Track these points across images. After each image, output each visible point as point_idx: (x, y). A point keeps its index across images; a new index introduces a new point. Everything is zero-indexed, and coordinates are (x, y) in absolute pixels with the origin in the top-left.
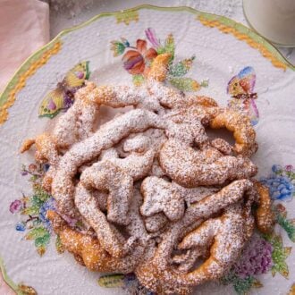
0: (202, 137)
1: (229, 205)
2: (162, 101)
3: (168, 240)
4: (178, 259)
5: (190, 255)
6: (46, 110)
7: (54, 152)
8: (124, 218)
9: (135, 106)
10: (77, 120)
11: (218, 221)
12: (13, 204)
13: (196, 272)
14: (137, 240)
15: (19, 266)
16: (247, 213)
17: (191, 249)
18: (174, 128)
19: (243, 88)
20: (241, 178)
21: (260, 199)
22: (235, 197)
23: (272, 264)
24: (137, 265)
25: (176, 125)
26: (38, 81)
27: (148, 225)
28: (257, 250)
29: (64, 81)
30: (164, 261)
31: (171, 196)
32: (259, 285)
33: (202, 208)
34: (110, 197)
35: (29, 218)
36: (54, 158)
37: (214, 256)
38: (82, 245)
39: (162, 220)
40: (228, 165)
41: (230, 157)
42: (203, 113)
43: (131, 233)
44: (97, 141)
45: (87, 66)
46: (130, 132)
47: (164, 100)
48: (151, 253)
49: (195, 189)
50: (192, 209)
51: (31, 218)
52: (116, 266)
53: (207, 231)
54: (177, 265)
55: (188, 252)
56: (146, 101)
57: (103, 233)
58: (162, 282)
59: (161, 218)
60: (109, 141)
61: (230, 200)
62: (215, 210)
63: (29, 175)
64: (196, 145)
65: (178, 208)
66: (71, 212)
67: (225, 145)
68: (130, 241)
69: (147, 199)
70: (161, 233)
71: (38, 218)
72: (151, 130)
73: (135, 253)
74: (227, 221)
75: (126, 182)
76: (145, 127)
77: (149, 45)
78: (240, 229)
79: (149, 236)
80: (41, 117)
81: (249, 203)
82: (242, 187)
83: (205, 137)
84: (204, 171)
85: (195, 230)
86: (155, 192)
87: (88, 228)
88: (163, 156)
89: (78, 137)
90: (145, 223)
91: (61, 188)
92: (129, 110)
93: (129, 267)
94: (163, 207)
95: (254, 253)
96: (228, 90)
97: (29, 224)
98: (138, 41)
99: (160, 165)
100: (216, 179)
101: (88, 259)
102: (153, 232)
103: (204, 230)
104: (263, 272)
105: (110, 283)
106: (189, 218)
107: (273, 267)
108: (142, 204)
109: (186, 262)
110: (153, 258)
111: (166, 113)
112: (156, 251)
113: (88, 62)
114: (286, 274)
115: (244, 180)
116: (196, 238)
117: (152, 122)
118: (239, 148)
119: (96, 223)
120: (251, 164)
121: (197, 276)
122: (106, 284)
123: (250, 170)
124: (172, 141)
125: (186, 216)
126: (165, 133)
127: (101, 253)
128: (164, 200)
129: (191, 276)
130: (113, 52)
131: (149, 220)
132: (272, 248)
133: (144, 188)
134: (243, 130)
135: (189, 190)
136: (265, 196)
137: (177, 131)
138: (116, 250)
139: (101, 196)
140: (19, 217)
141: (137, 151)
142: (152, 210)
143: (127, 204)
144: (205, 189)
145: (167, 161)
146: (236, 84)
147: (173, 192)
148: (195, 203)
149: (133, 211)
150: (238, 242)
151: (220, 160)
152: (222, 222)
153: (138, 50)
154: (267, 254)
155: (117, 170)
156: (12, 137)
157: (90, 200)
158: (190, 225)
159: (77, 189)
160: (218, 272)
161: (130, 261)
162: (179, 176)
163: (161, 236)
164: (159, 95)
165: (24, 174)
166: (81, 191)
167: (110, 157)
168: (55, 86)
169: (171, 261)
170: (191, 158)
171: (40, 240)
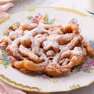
6: (5, 33)
32: (93, 69)
71: (4, 59)
79: (48, 58)
80: (4, 35)
98: (36, 16)
118: (74, 31)
131: (47, 52)
133: (44, 43)
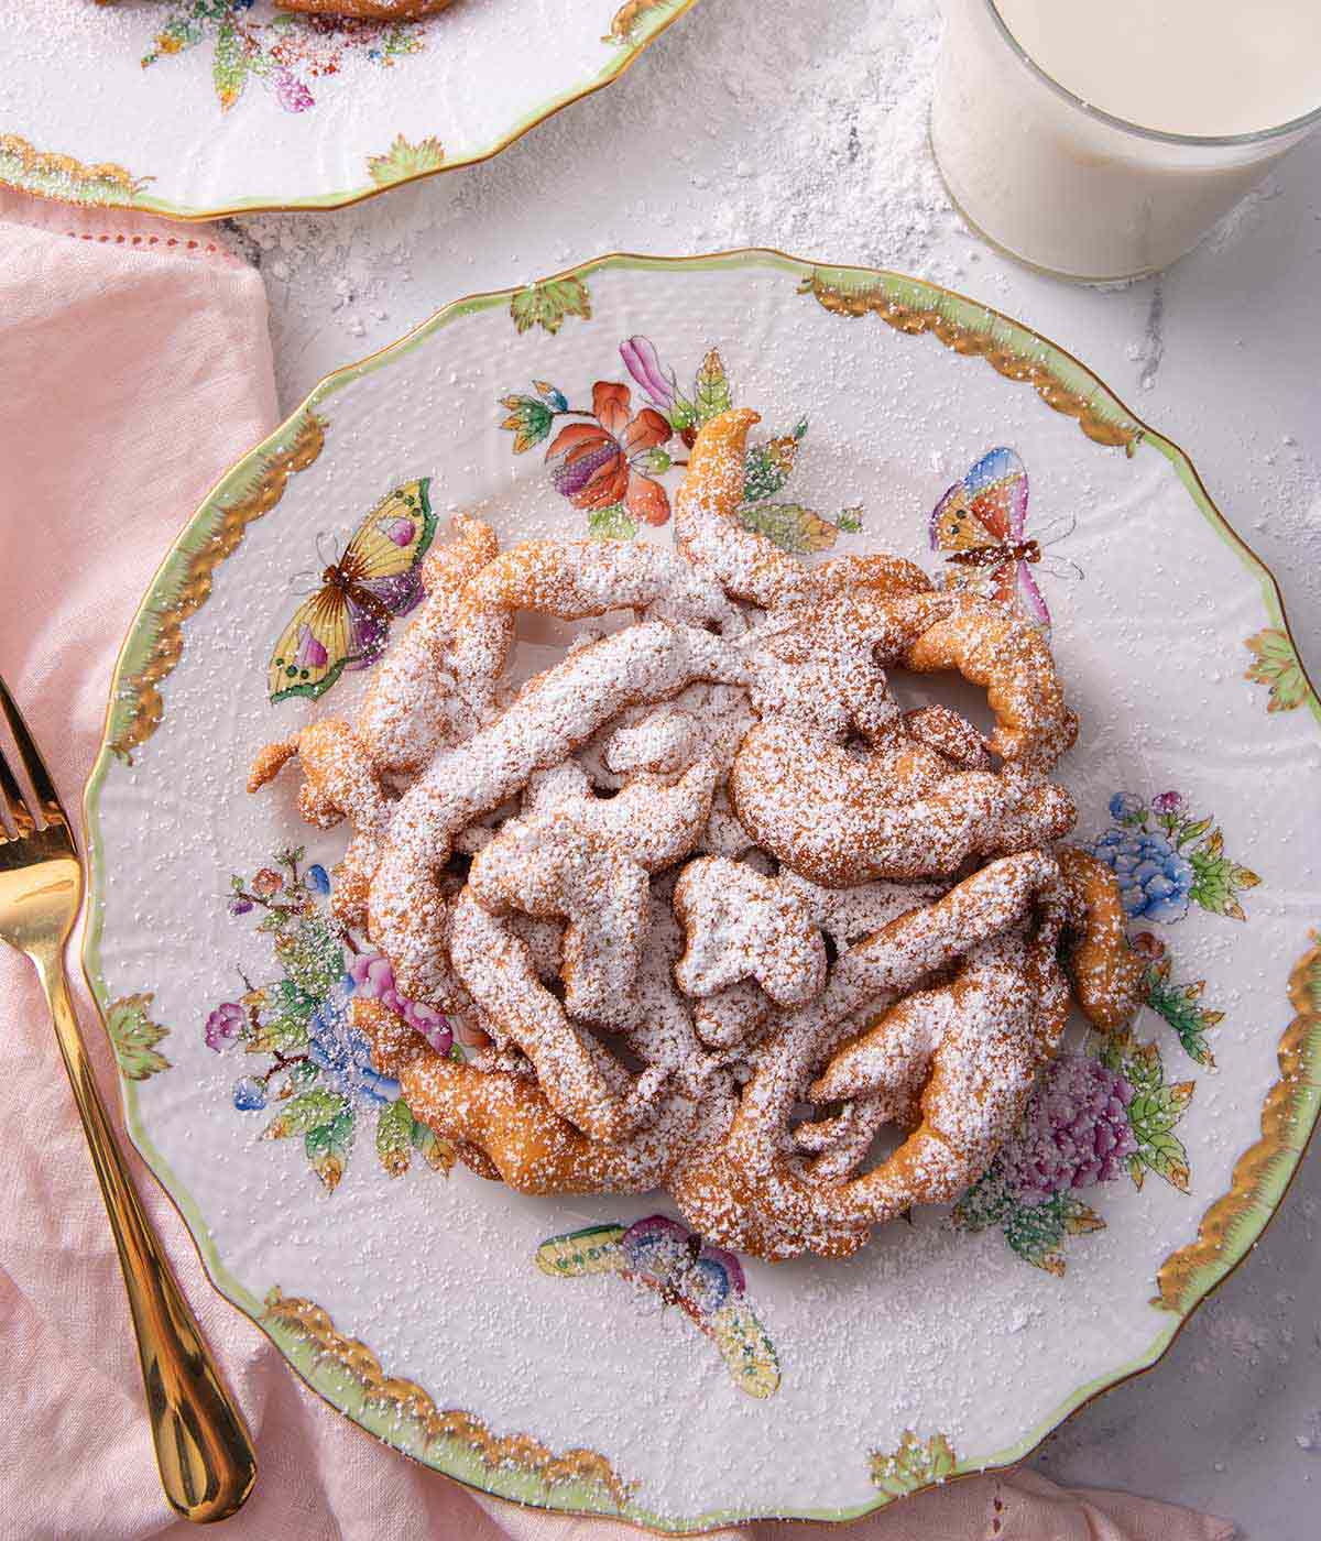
0: (877, 712)
1: (978, 943)
2: (733, 583)
3: (776, 1071)
4: (812, 1138)
5: (853, 1122)
6: (292, 671)
7: (370, 789)
8: (624, 1004)
9: (641, 611)
10: (440, 667)
11: (943, 1000)
12: (213, 1018)
13: (875, 1177)
14: (671, 1078)
15: (258, 1234)
16: (1044, 968)
17: (853, 1099)
18: (778, 682)
19: (988, 525)
20: (1020, 850)
21: (1087, 914)
22: (997, 918)
23: (1129, 1144)
24: (673, 1164)
25: (785, 669)
26: (254, 572)
27: (703, 1025)
28: (1077, 1101)
29: (347, 561)
30: (767, 1145)
31: (781, 925)
32: (1091, 1222)
33: (889, 958)
34: (573, 940)
35: (274, 1063)
36: (371, 812)
37: (934, 1121)
38: (483, 1109)
39: (752, 1006)
40: (971, 807)
41: (977, 777)
42: (877, 621)
43: (649, 1054)
44: (515, 742)
45: (424, 498)
46: (628, 706)
47: (739, 582)
48: (718, 1120)
49: (861, 892)
50: (854, 961)
51: (282, 1061)
52: (603, 1173)
53: (905, 1037)
54: (812, 1157)
55: (847, 1112)
56: (679, 591)
57: (556, 1061)
58: (762, 1216)
59: (749, 1000)
60: (557, 742)
61: (980, 928)
62: (934, 959)
63: (257, 909)
64: (856, 738)
65: (805, 964)
66: (440, 993)
67: (962, 733)
68: (648, 1084)
69: (699, 937)
70: (751, 1048)
71: (305, 1059)
72: (701, 690)
73: (666, 1123)
74: (975, 999)
75: (627, 886)
76: (678, 683)
77: (638, 399)
78: (1022, 1027)
79: (710, 1063)
80: (279, 696)
81: (1048, 932)
82: (1018, 882)
83: (888, 711)
84: (888, 831)
85: (864, 1032)
86: (723, 912)
87: (501, 1043)
88: (746, 781)
89: (449, 733)
90: (694, 1019)
91: (404, 914)
92: (620, 628)
93: (650, 1172)
94: (752, 963)
95: (1069, 1113)
96: (933, 536)
97: (276, 1084)
98: (599, 386)
99: (734, 813)
100: (931, 859)
101: (510, 1155)
102: (724, 1048)
103: (895, 1035)
104: (1101, 1176)
105: (578, 1259)
106: (845, 993)
107: (1138, 1157)
108: (681, 956)
109: (841, 1144)
110: (726, 1137)
111: (750, 626)
112: (737, 1110)
113: (424, 483)
114: (1180, 1176)
115: (1028, 856)
116: (871, 1062)
117: (700, 667)
118: (1008, 743)
119: (530, 1029)
120: (1051, 798)
121: (881, 1191)
122: (562, 1264)
123: (1048, 819)
124: (773, 730)
125: (835, 987)
126: (748, 697)
127: (551, 1133)
128: (756, 941)
129: (860, 1191)
130: (511, 436)
131: (708, 1007)
132: (1129, 1089)
133: (687, 901)
134: (1020, 682)
135: (840, 896)
136: (1103, 901)
137: (791, 692)
138: (601, 1117)
139: (541, 934)
140: (239, 1063)
141: (654, 768)
142: (716, 976)
143: (630, 962)
144: (897, 890)
145: (759, 798)
146: (961, 514)
147: (784, 910)
148: (864, 938)
149: (653, 977)
150: (1014, 1071)
151: (944, 788)
152: (958, 1002)
153: (602, 421)
154: (1110, 1111)
155: (593, 845)
156: (185, 784)
157: (506, 950)
158: (847, 1017)
159: (459, 914)
160: (951, 1175)
161: (651, 1151)
162: (804, 854)
163: (751, 1059)
164: (721, 567)
165: (241, 910)
166: (471, 921)
167: (561, 795)
168: (317, 583)
169: (789, 1143)
170: (841, 789)
171: (320, 1135)
